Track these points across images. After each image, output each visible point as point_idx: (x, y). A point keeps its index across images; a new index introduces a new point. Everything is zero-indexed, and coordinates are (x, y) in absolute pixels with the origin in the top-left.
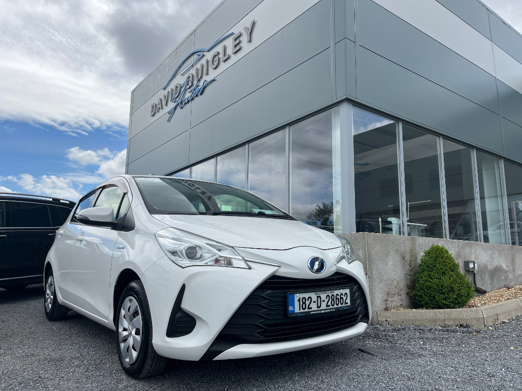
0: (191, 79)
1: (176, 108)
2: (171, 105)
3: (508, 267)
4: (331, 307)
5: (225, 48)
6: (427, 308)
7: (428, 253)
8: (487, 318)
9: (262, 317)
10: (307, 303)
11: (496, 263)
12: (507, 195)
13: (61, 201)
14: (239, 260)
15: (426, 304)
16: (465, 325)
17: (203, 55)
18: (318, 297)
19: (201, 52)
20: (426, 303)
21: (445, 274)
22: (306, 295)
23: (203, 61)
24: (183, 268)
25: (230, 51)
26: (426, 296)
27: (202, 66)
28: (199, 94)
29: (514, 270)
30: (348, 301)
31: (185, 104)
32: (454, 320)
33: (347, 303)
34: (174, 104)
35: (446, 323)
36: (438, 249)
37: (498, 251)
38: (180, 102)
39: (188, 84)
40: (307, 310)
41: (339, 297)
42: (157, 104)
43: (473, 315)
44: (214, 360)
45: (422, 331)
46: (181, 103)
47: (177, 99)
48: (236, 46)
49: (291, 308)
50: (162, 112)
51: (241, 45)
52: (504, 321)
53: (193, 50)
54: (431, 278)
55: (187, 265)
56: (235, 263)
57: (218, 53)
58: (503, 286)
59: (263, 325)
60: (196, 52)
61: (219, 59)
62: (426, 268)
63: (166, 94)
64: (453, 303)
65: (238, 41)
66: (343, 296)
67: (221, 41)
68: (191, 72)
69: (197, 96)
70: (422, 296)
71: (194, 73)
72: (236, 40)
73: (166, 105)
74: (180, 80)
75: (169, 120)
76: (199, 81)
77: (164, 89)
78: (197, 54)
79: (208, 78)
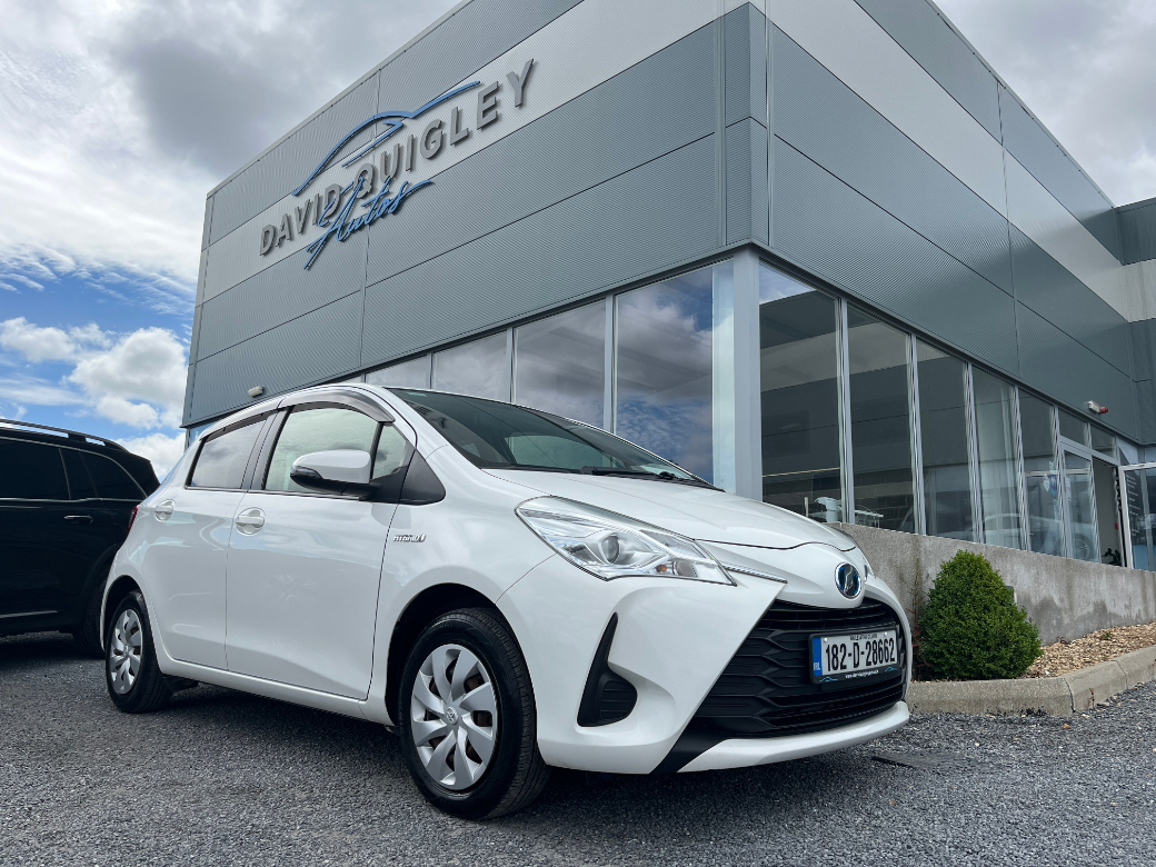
0: (368, 177)
1: (327, 239)
2: (315, 233)
3: (1062, 600)
4: (873, 666)
5: (458, 115)
6: (953, 679)
7: (950, 569)
8: (1076, 696)
9: (768, 683)
10: (840, 656)
11: (1044, 593)
12: (1025, 458)
13: (88, 440)
14: (707, 565)
15: (951, 670)
16: (1036, 711)
17: (402, 127)
18: (856, 644)
19: (397, 120)
20: (952, 668)
21: (989, 611)
22: (838, 641)
23: (402, 139)
24: (607, 580)
25: (470, 122)
26: (951, 653)
27: (400, 150)
28: (390, 211)
29: (1071, 608)
30: (895, 655)
31: (353, 231)
32: (1015, 701)
33: (893, 660)
34: (324, 232)
35: (1000, 706)
36: (972, 560)
37: (1046, 570)
38: (339, 226)
39: (361, 188)
40: (839, 671)
41: (882, 646)
42: (279, 227)
43: (1050, 692)
44: (681, 770)
45: (964, 722)
46: (343, 228)
47: (333, 220)
48: (485, 112)
49: (816, 666)
50: (289, 248)
51: (499, 110)
52: (1101, 703)
53: (373, 114)
54: (960, 618)
55: (613, 575)
56: (702, 572)
57: (441, 125)
58: (1054, 638)
59: (770, 698)
60: (382, 118)
61: (443, 138)
62: (949, 598)
63: (303, 206)
64: (1005, 668)
65: (490, 102)
66: (887, 645)
67: (448, 99)
68: (369, 160)
69: (383, 216)
70: (942, 654)
71: (378, 165)
72: (486, 98)
73: (303, 231)
74: (340, 176)
75: (309, 267)
76: (390, 182)
77: (297, 195)
78: (389, 121)
79: (415, 179)
